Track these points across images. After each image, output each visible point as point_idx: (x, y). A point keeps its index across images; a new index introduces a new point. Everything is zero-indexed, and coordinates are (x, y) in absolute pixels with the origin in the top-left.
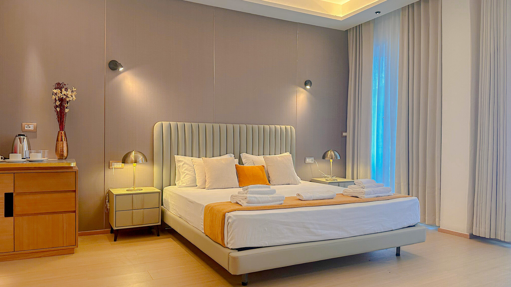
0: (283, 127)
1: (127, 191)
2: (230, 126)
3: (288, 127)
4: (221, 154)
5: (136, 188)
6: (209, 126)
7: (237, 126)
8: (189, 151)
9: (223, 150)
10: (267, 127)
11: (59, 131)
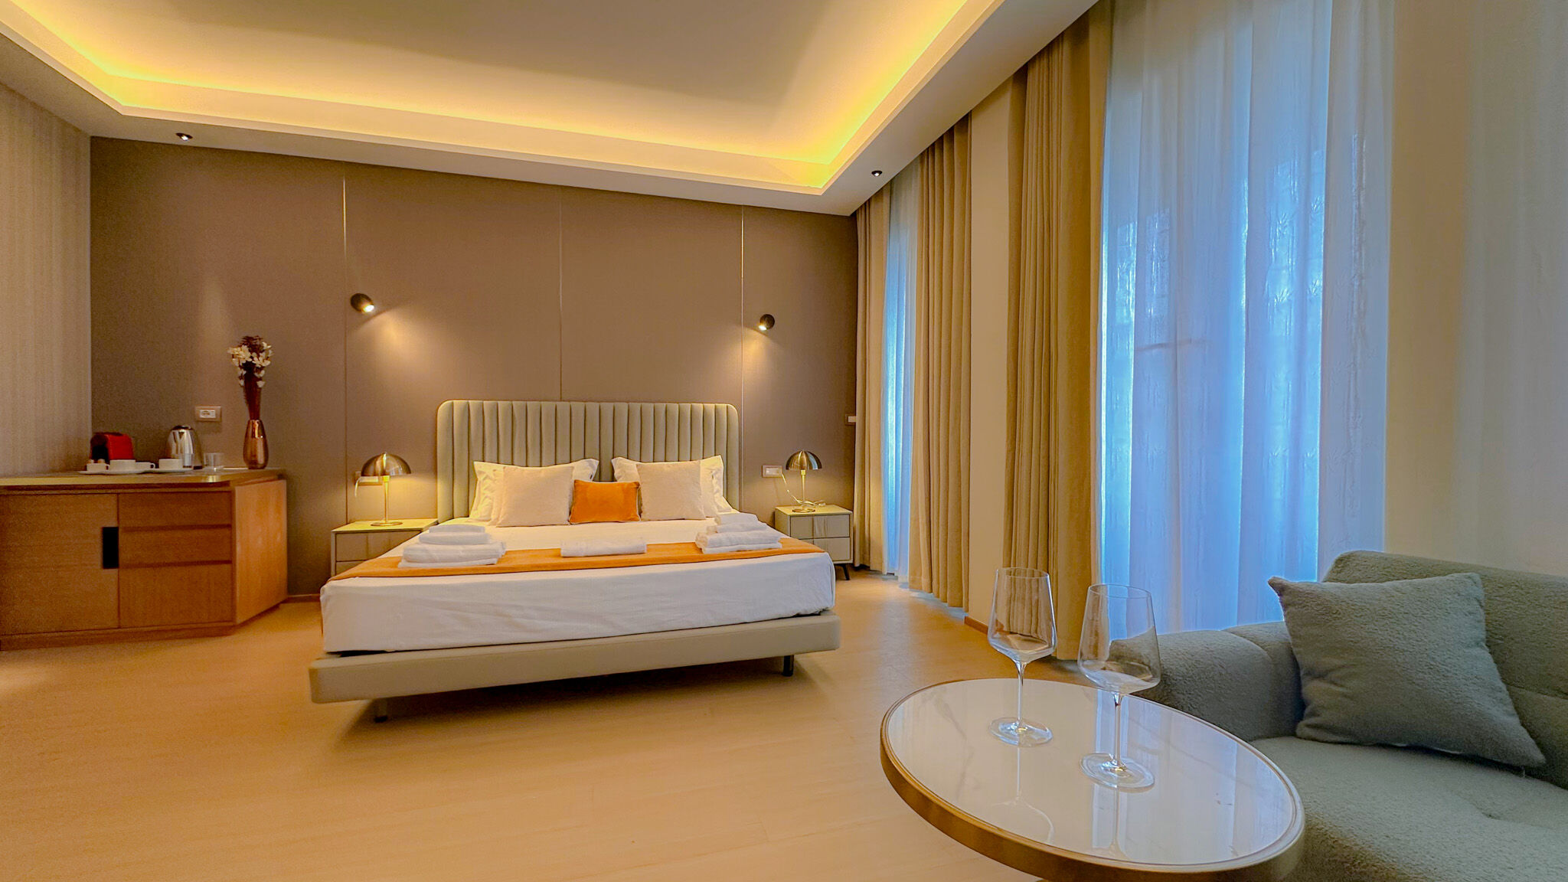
0: (711, 406)
1: (372, 525)
2: (593, 407)
3: (723, 406)
4: (573, 458)
5: (390, 521)
6: (547, 406)
7: (607, 407)
8: (505, 453)
9: (578, 450)
10: (674, 407)
11: (249, 423)
